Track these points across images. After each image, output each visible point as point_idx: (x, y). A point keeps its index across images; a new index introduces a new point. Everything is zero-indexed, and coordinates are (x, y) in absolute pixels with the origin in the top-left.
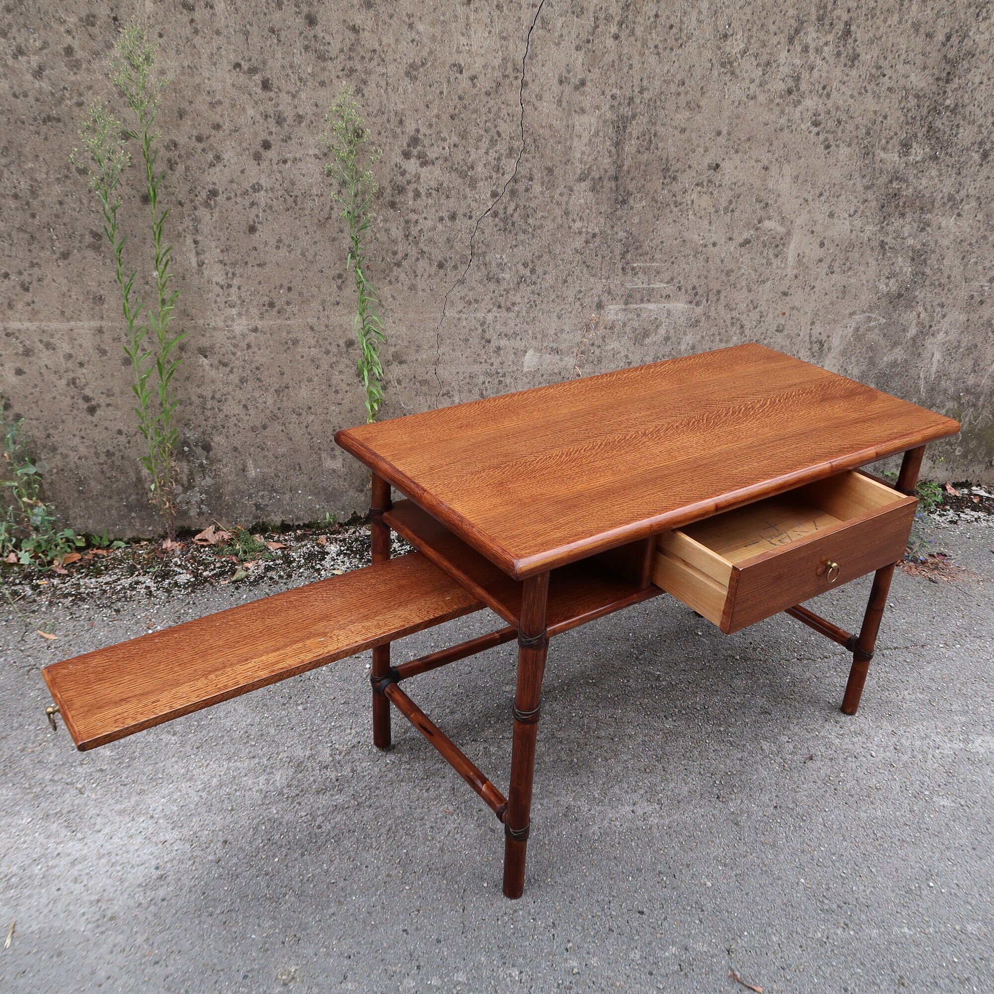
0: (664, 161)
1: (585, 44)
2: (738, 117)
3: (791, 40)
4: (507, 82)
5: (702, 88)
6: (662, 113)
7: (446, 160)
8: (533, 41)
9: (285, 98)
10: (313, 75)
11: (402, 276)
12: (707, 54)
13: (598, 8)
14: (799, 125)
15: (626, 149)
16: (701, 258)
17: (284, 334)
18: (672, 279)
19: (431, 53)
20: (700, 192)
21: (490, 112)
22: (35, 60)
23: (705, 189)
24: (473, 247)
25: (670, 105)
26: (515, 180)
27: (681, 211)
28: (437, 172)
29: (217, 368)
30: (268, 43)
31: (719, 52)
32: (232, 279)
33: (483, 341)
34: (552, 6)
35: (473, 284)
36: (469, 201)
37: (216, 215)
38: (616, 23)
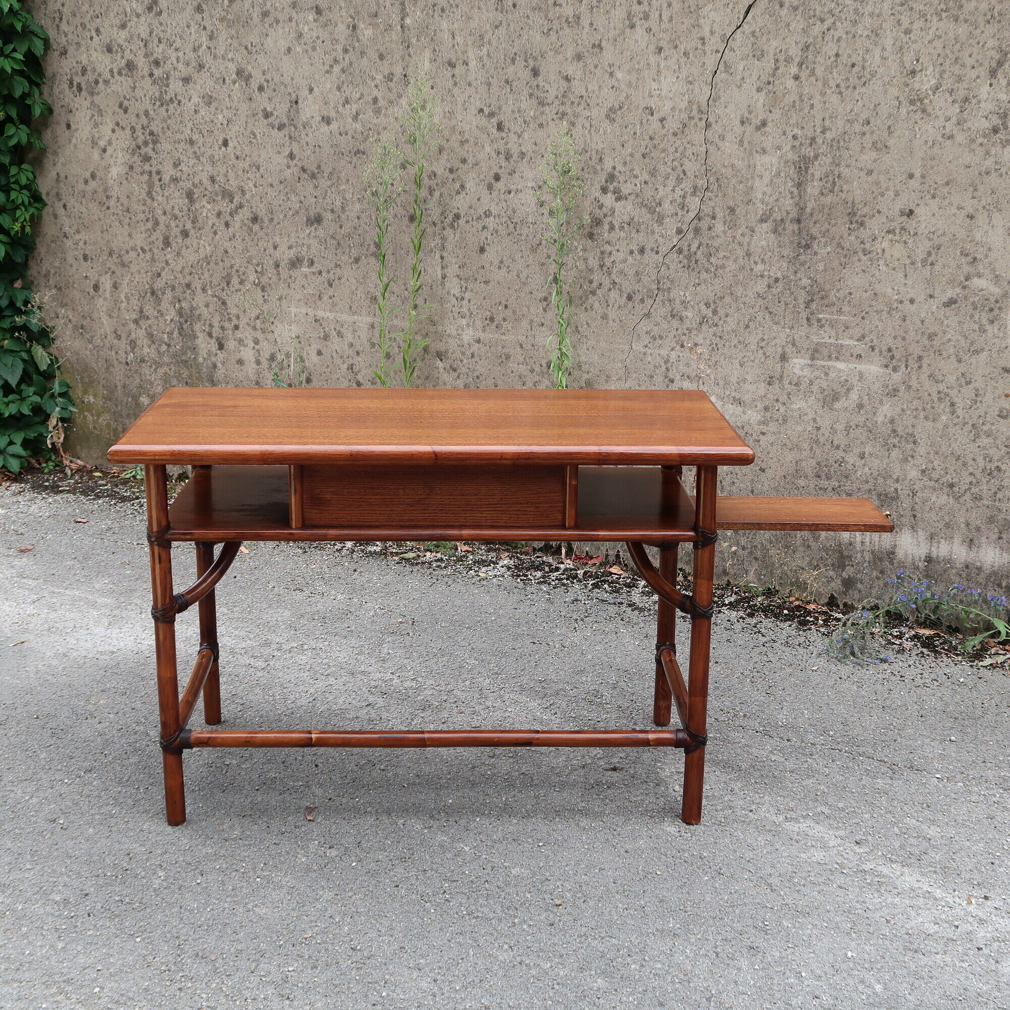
0: (849, 205)
1: (767, 85)
2: (933, 159)
3: (993, 73)
4: (693, 123)
5: (889, 127)
6: (846, 155)
7: (637, 196)
8: (716, 84)
9: (513, 138)
10: (534, 118)
11: (596, 305)
12: (894, 92)
13: (778, 50)
15: (809, 190)
16: (897, 315)
17: (500, 348)
18: (863, 337)
19: (627, 97)
20: (892, 241)
21: (676, 151)
22: (355, 107)
23: (897, 238)
24: (659, 282)
25: (854, 145)
26: (698, 217)
27: (871, 260)
28: (630, 207)
29: (449, 372)
30: (504, 92)
31: (907, 89)
32: (465, 292)
33: (666, 380)
34: (734, 51)
35: (658, 319)
36: (657, 236)
37: (458, 235)
38: (796, 64)
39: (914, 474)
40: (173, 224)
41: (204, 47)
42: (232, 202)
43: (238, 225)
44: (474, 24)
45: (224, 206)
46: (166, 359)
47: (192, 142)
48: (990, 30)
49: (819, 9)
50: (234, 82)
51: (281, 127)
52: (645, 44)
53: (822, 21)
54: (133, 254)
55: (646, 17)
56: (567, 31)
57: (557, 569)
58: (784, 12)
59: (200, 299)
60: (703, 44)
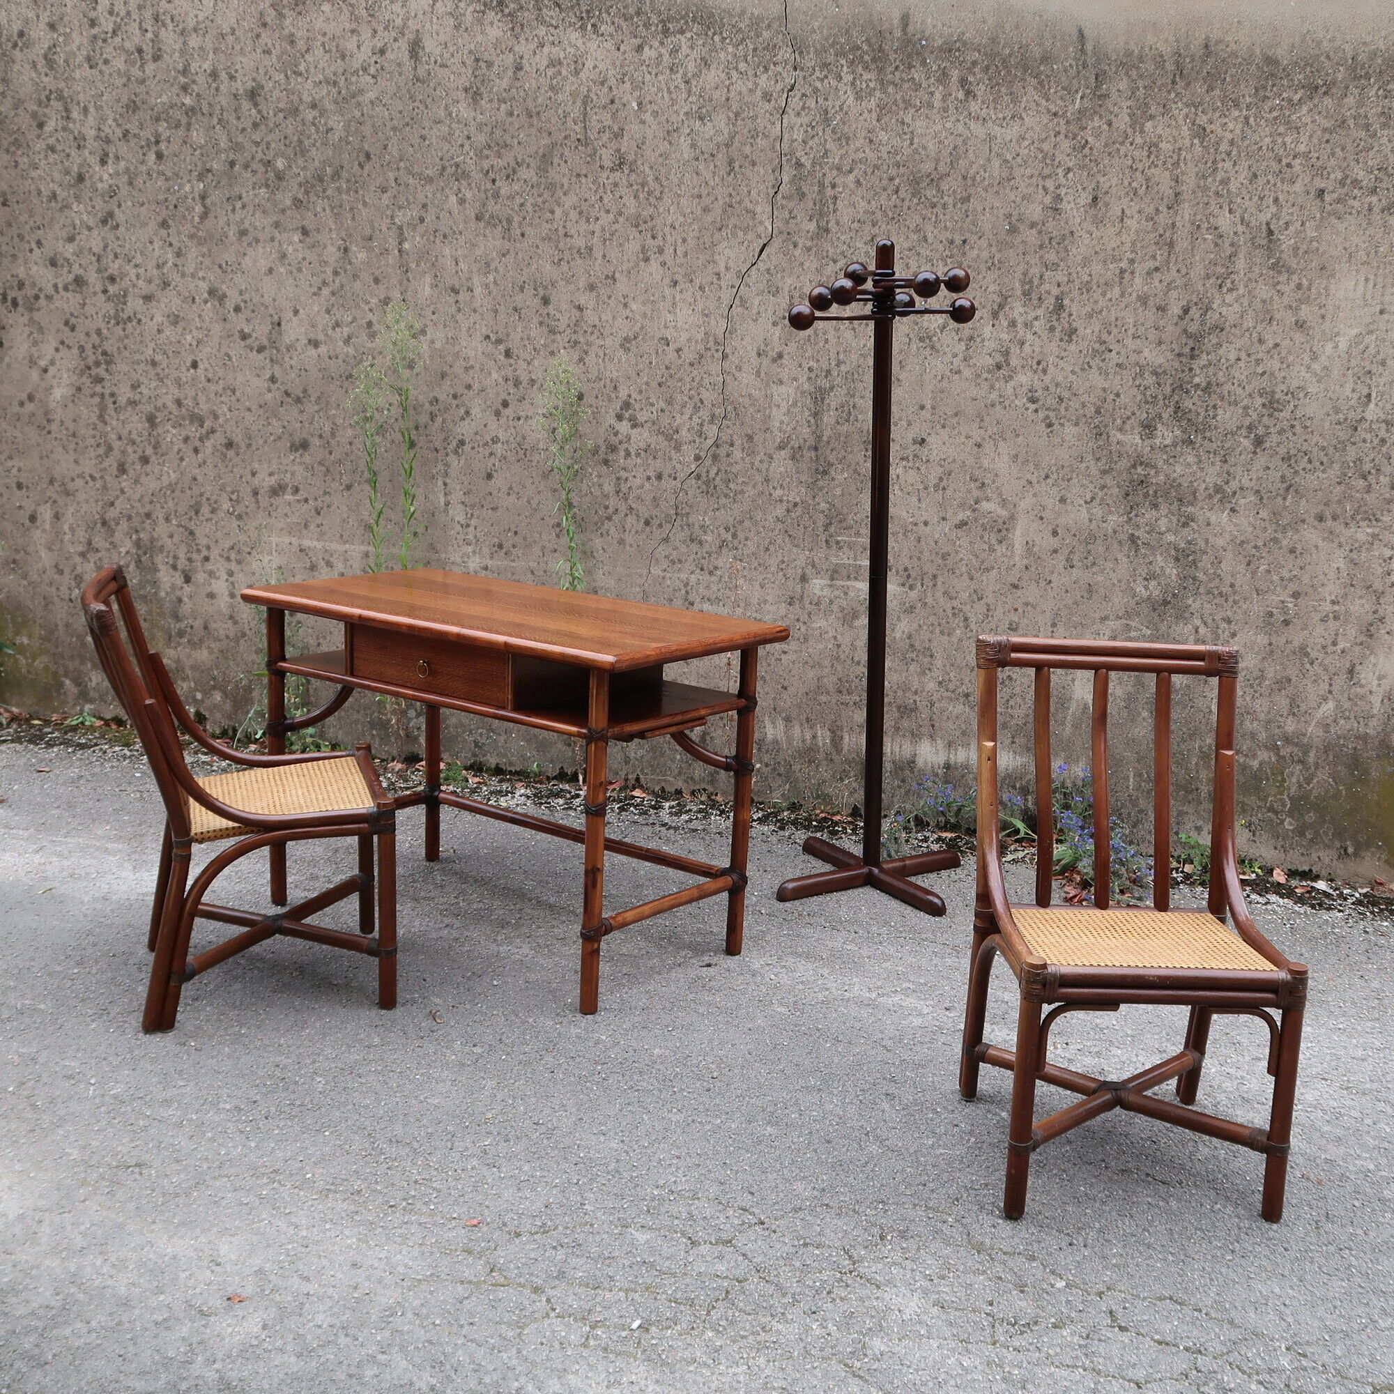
0: (865, 433)
1: (782, 320)
2: (942, 392)
3: (995, 315)
4: (709, 354)
5: (901, 362)
6: (860, 386)
7: (654, 423)
8: (732, 317)
9: (522, 364)
10: (545, 346)
11: (612, 530)
13: (792, 288)
14: (1013, 401)
15: (825, 419)
16: (912, 537)
17: (509, 575)
19: (642, 328)
20: (905, 467)
21: (693, 381)
22: (346, 331)
23: (911, 464)
24: (677, 507)
26: (716, 445)
28: (646, 434)
30: (512, 319)
31: (916, 327)
32: (471, 519)
33: (686, 603)
34: (749, 287)
35: (678, 544)
36: (674, 462)
37: (462, 462)
39: (931, 686)
40: (130, 449)
41: (170, 264)
42: (202, 426)
43: (209, 451)
44: (479, 252)
45: (193, 431)
47: (154, 363)
48: (991, 276)
49: (831, 250)
50: (206, 302)
51: (261, 349)
52: (659, 277)
53: (835, 261)
54: (79, 483)
55: (661, 251)
56: (579, 261)
57: (578, 796)
58: (798, 252)
59: (162, 530)
60: (719, 279)
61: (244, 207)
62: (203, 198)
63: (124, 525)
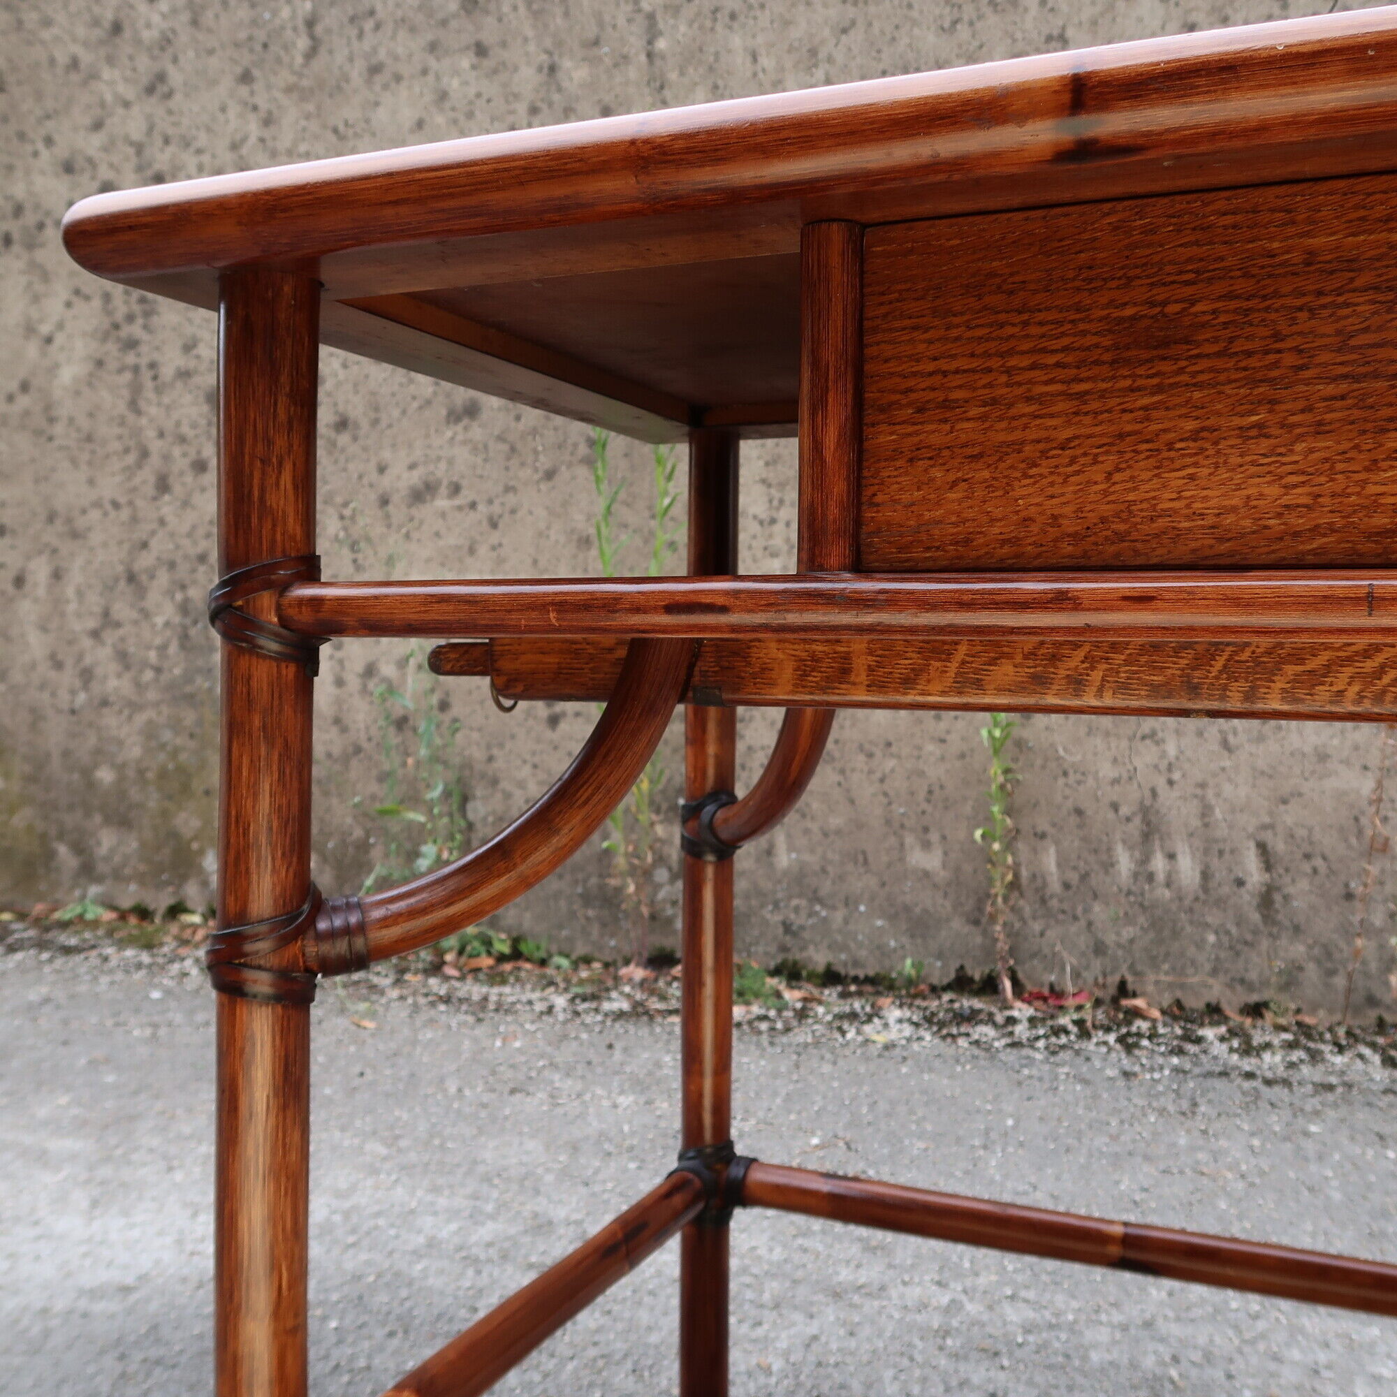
32: (778, 509)
40: (176, 452)
44: (796, 33)
46: (152, 695)
54: (95, 515)
56: (992, 19)
61: (378, 27)
62: (310, 23)
63: (163, 578)
